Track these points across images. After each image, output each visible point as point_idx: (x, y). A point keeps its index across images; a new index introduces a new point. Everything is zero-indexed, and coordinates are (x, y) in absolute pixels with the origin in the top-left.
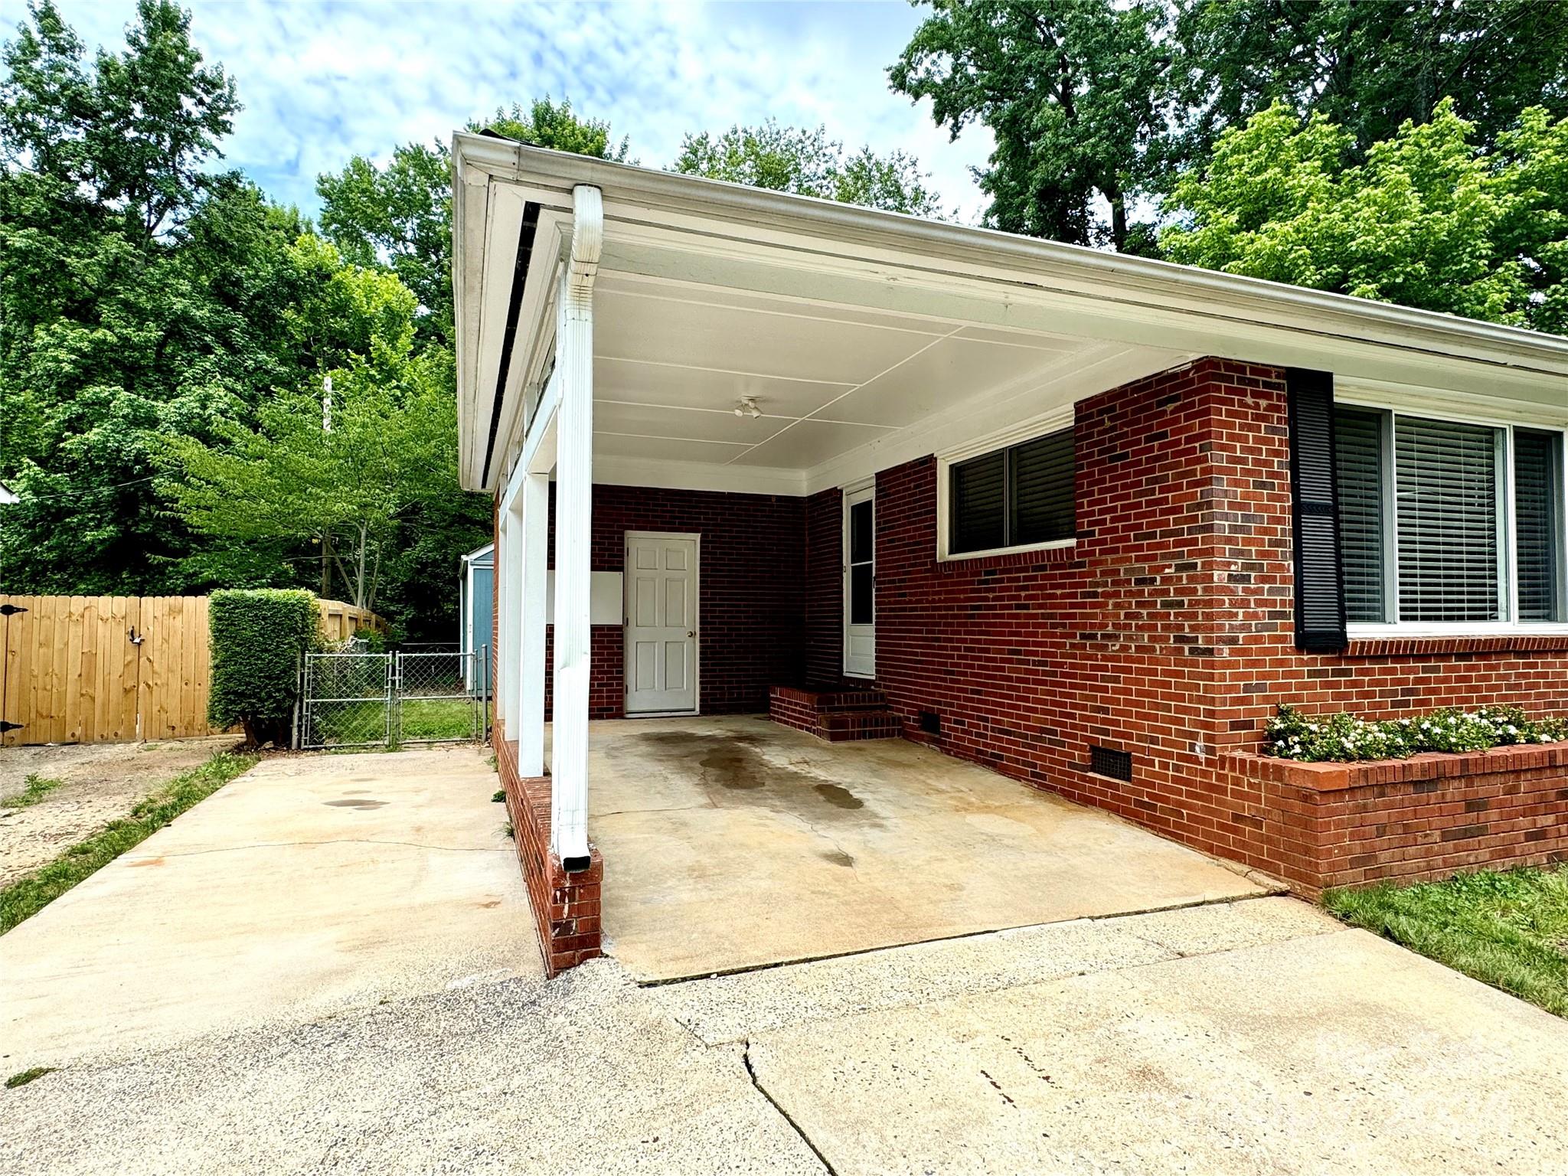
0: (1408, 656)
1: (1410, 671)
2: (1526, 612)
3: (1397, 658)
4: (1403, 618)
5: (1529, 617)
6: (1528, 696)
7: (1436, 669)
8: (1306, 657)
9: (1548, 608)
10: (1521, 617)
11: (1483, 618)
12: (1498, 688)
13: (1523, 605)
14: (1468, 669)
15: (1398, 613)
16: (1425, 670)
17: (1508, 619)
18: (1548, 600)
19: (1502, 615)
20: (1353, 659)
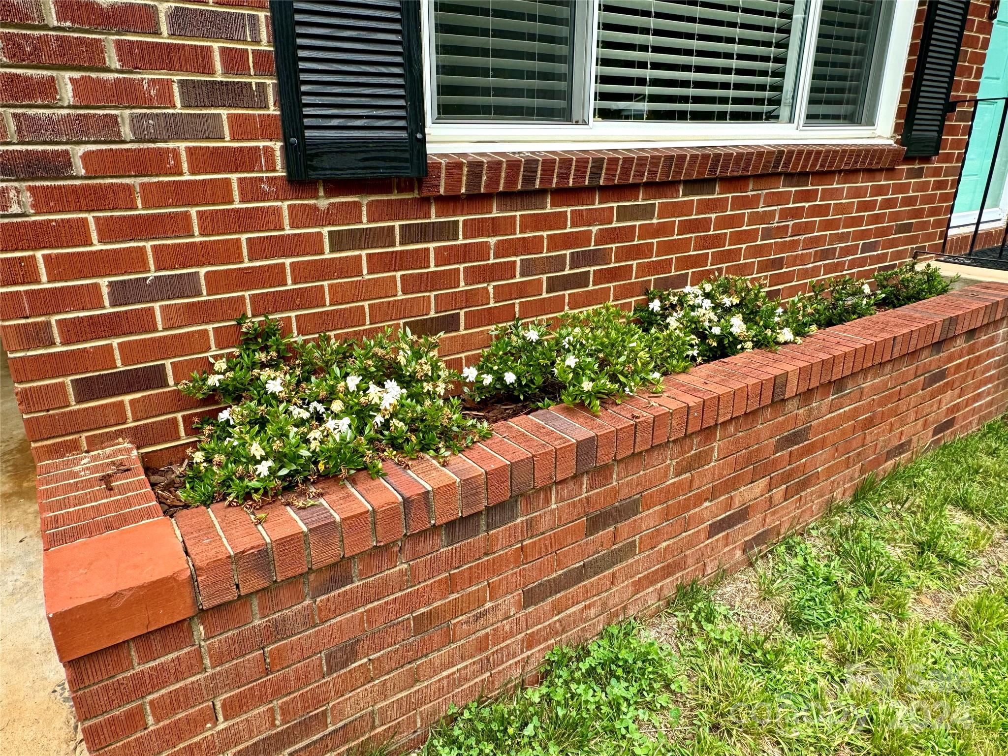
0: (591, 190)
1: (592, 218)
2: (821, 109)
3: (563, 194)
4: (605, 114)
5: (825, 117)
6: (793, 245)
7: (646, 212)
8: (323, 203)
9: (853, 102)
10: (810, 117)
11: (756, 117)
12: (750, 236)
13: (817, 96)
14: (706, 206)
15: (592, 104)
16: (624, 213)
17: (791, 120)
18: (855, 90)
19: (784, 111)
20: (450, 202)
